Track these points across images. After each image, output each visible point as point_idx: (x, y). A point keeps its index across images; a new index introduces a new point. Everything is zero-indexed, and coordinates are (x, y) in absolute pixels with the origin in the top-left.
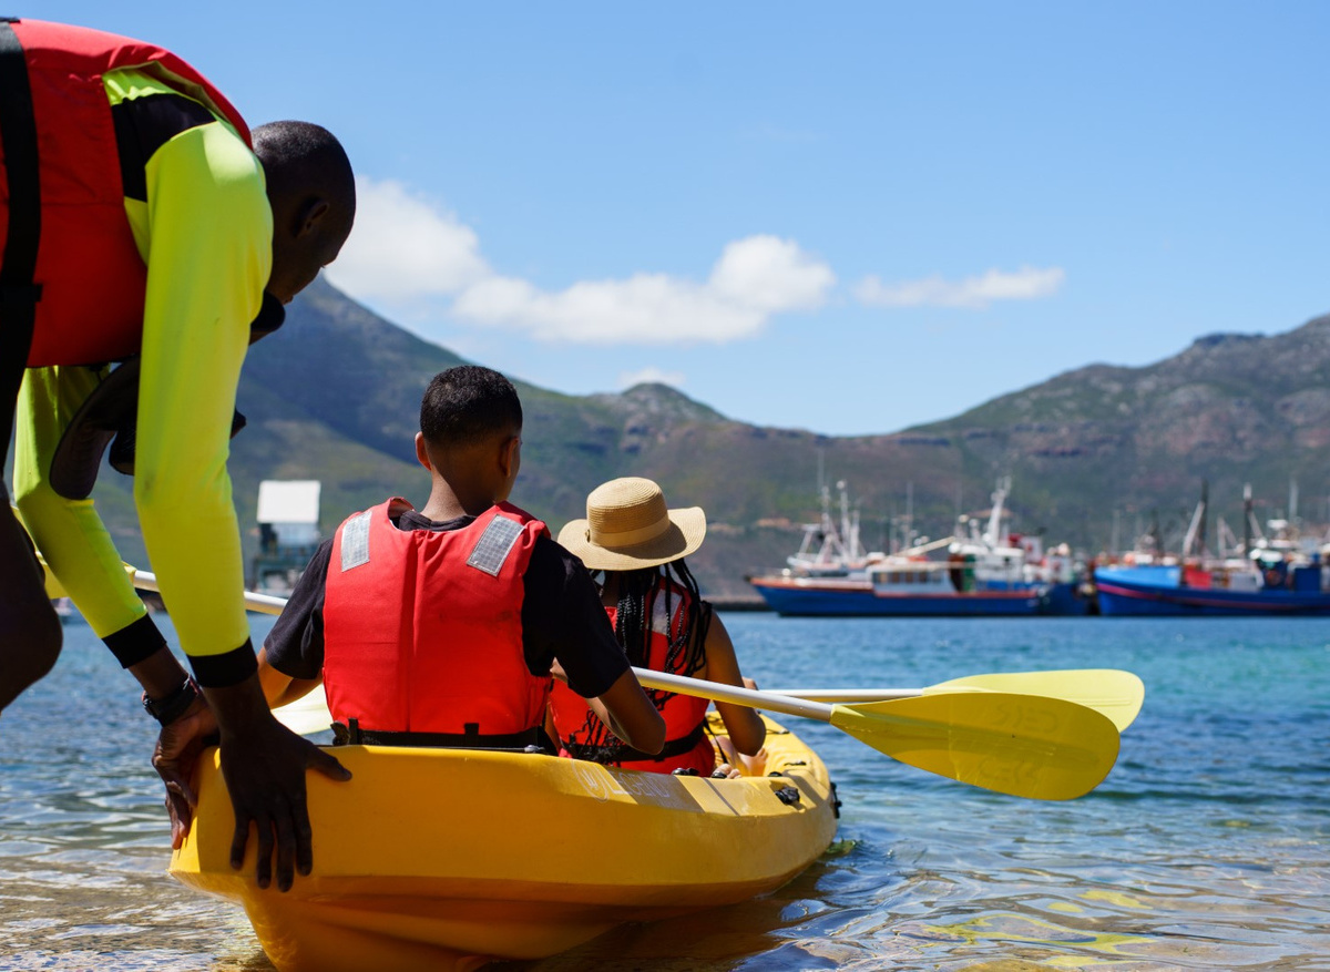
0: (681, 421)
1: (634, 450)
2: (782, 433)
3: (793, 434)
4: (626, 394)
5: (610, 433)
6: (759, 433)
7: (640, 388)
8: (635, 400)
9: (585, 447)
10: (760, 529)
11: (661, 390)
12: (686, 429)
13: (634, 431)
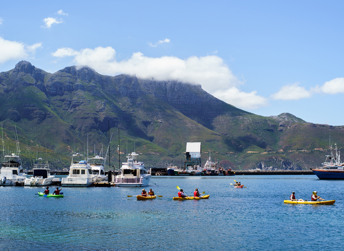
0: (294, 123)
1: (281, 131)
2: (320, 125)
3: (323, 126)
4: (279, 116)
5: (275, 126)
6: (314, 126)
7: (282, 114)
8: (281, 118)
9: (268, 130)
10: (315, 151)
11: (288, 115)
12: (295, 125)
13: (281, 126)
